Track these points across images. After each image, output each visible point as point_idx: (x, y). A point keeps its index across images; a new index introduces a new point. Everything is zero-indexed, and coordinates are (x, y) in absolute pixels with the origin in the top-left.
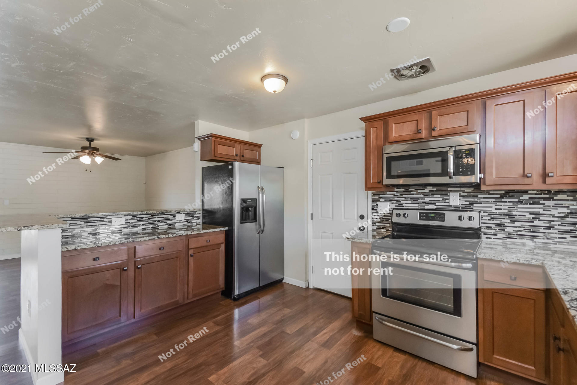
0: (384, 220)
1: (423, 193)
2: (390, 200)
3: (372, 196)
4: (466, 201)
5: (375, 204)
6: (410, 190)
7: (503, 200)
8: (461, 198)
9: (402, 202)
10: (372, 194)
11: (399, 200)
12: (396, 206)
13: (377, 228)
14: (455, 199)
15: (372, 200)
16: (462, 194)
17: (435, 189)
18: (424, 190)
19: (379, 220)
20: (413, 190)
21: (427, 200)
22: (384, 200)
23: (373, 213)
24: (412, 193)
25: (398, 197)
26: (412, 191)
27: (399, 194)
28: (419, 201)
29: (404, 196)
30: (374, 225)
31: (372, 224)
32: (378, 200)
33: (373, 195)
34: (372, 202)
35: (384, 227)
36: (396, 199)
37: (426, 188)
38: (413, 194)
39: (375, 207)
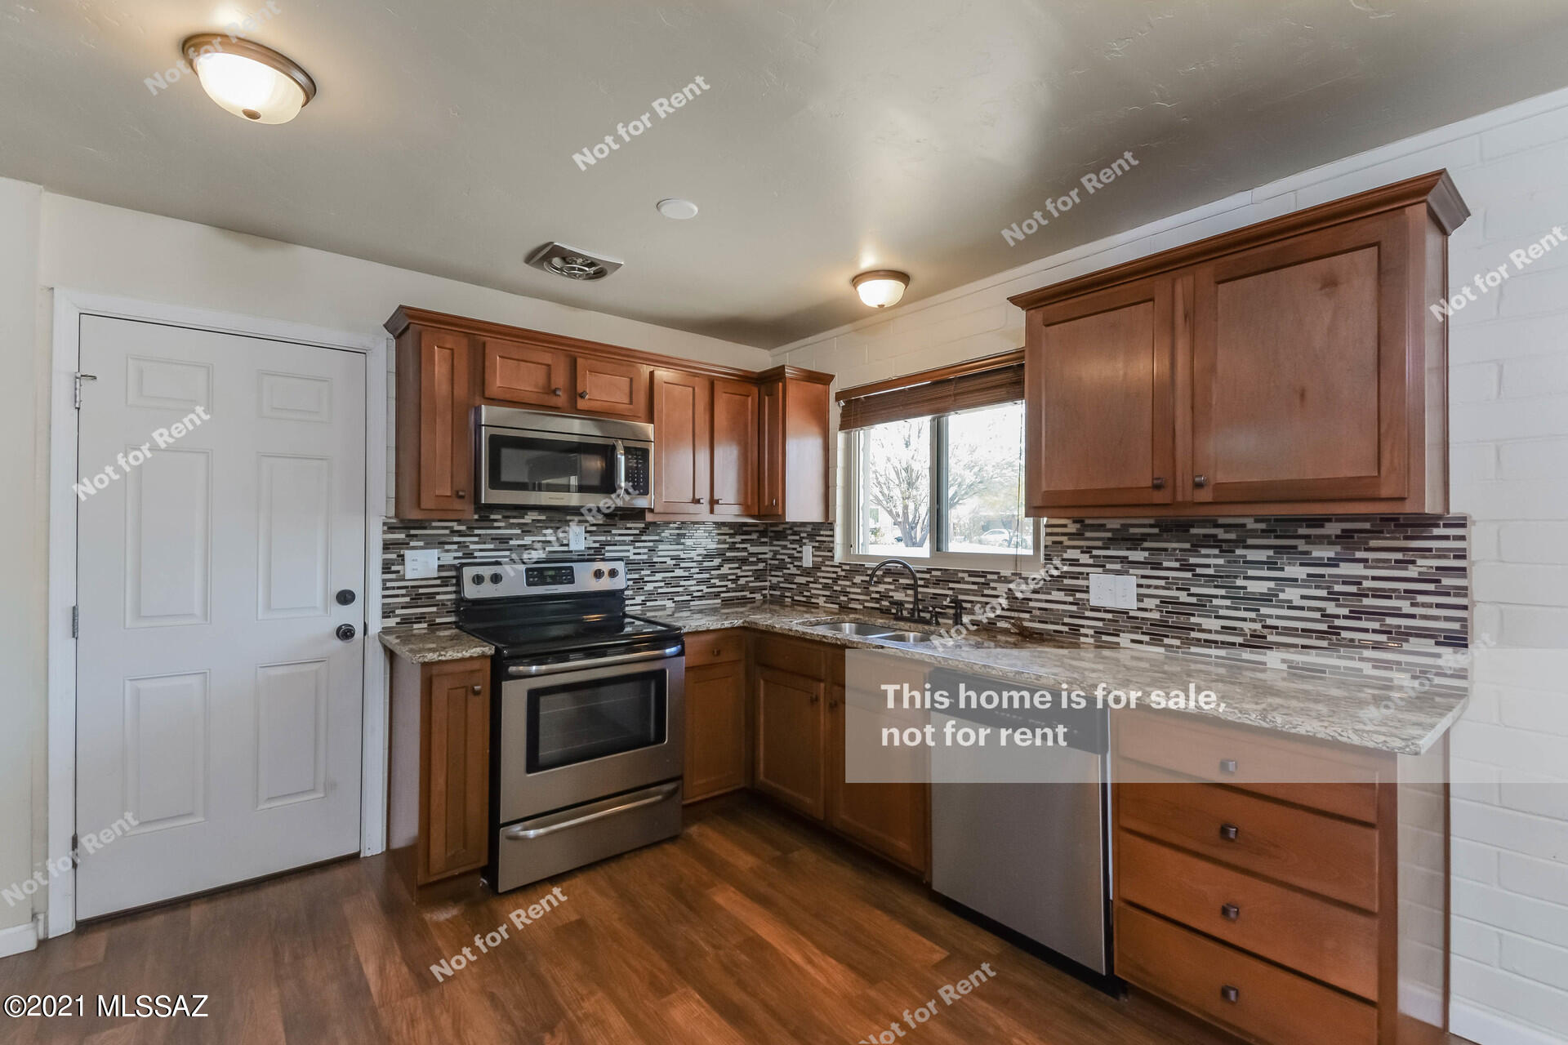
0: (421, 599)
1: (520, 526)
2: (439, 543)
3: (384, 532)
4: (595, 542)
5: (394, 556)
6: (492, 517)
7: (643, 538)
8: (588, 534)
9: (472, 547)
10: (386, 528)
11: (464, 542)
12: (455, 558)
13: (397, 623)
14: (577, 538)
15: (384, 544)
16: (590, 529)
17: (543, 518)
18: (523, 518)
19: (407, 599)
20: (499, 517)
21: (528, 540)
22: (421, 544)
23: (385, 581)
24: (496, 524)
25: (460, 534)
26: (496, 520)
27: (463, 528)
28: (511, 542)
29: (477, 532)
30: (389, 617)
31: (384, 613)
32: (404, 544)
33: (389, 528)
34: (384, 549)
35: (420, 618)
36: (456, 539)
37: (527, 515)
38: (499, 528)
39: (393, 564)
